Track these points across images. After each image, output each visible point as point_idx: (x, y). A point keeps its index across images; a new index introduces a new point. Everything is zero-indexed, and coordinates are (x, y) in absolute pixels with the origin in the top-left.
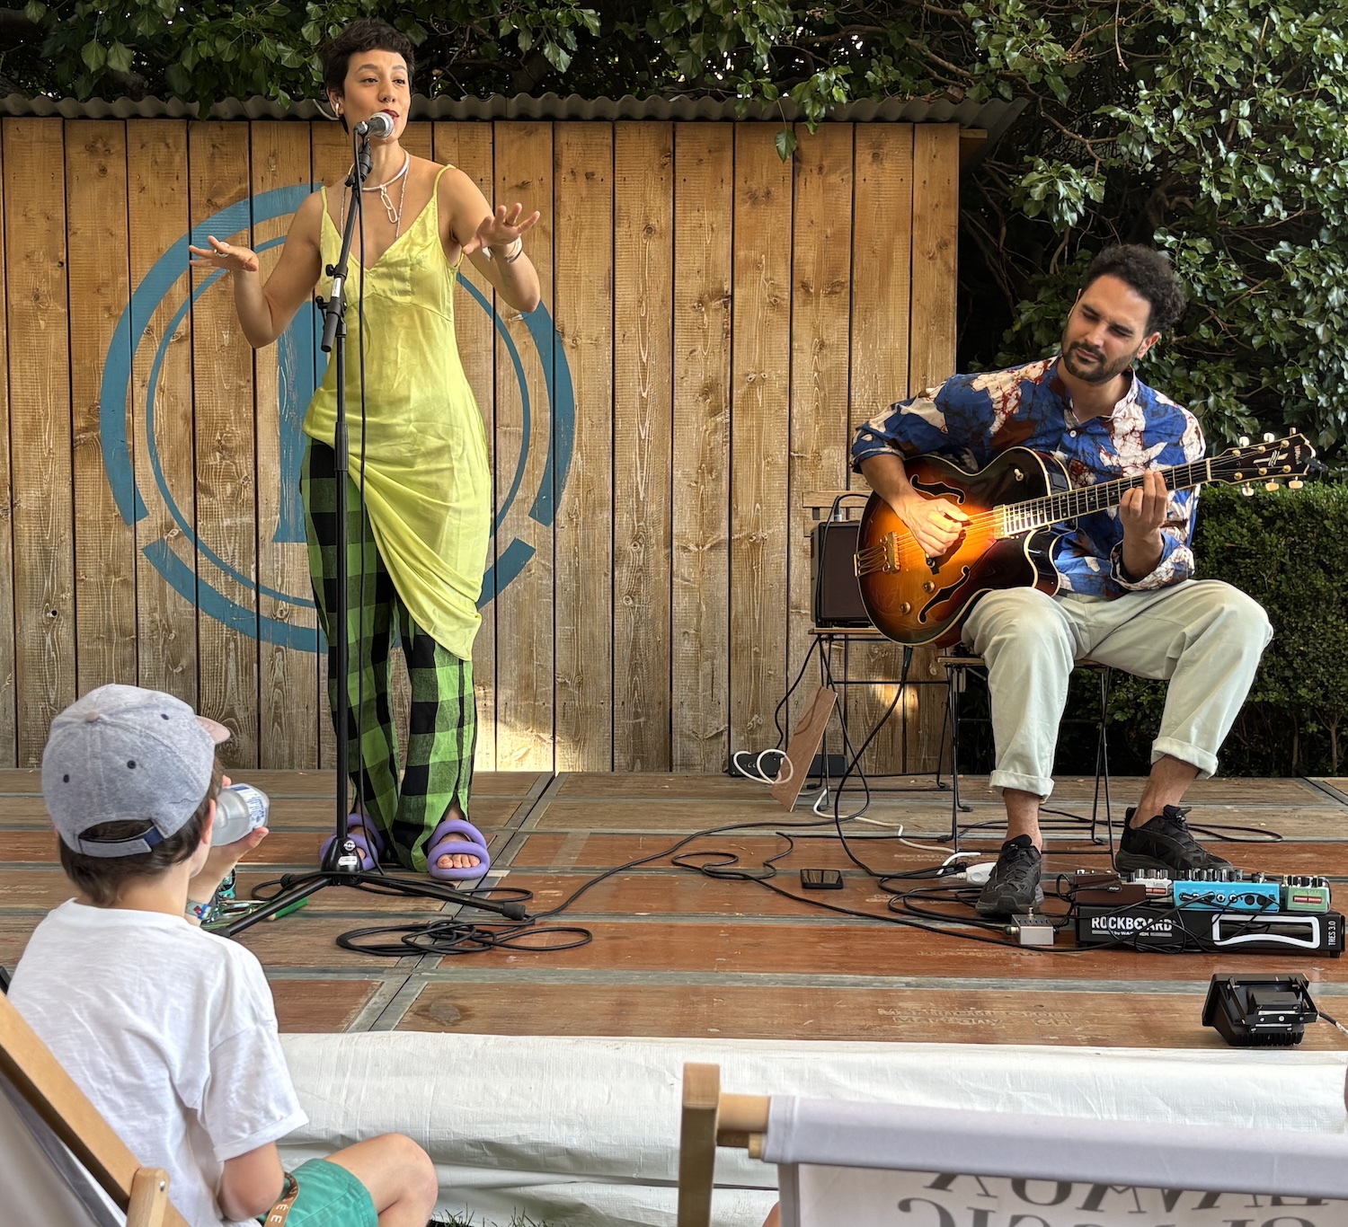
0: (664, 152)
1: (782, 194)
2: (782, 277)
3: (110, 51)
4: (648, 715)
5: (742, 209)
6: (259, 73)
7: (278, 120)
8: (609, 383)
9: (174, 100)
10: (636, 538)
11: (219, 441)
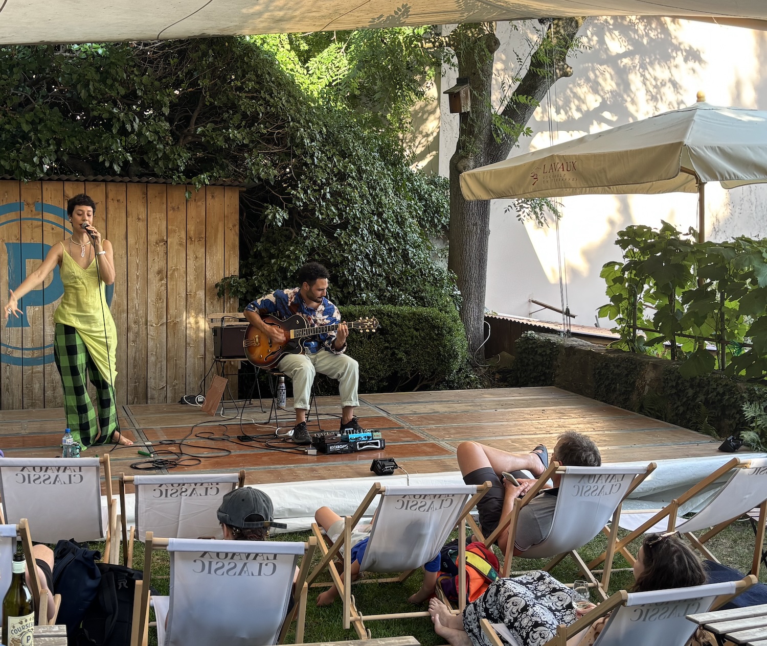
0: (143, 193)
1: (183, 208)
2: (183, 235)
4: (139, 382)
5: (170, 213)
8: (126, 270)
10: (135, 322)
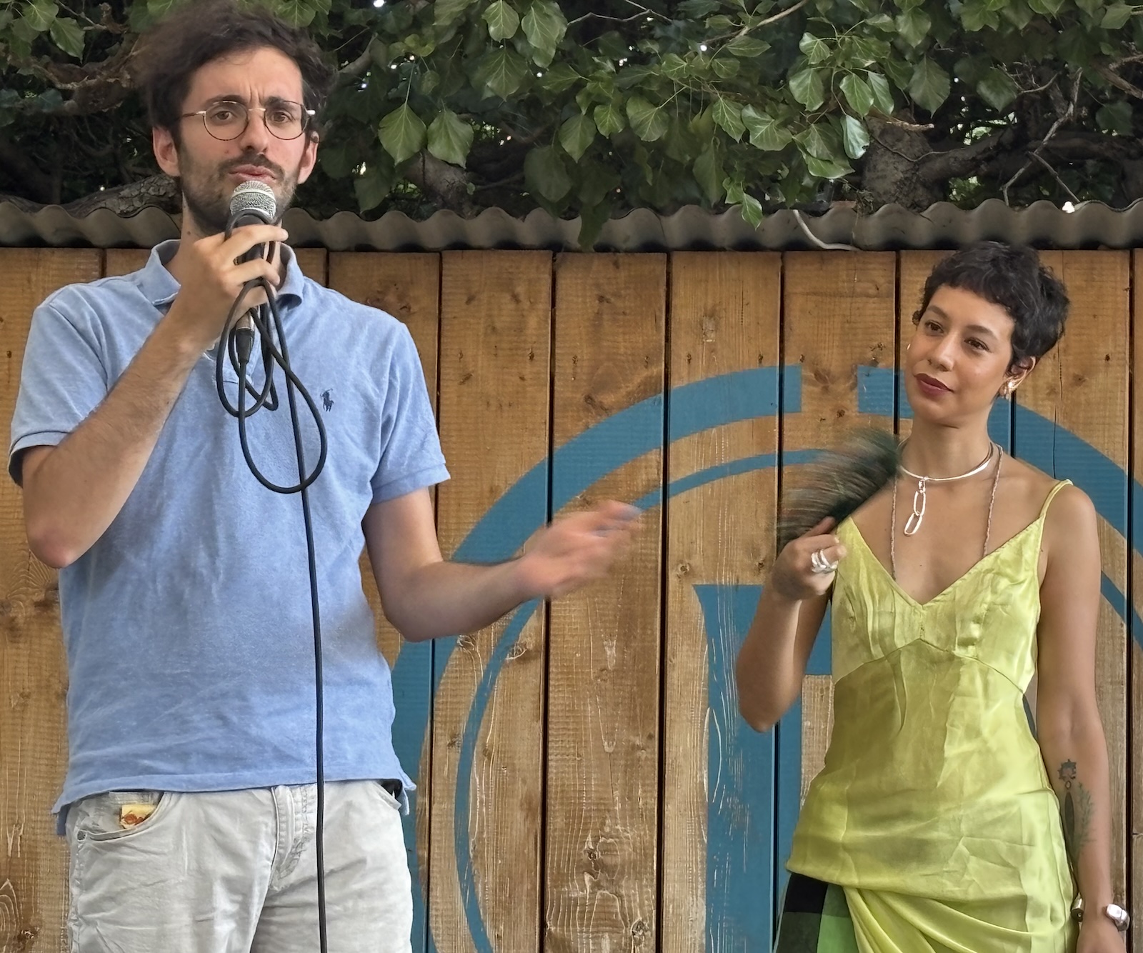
3: (433, 126)
6: (708, 162)
7: (722, 249)
9: (536, 215)
11: (591, 853)
